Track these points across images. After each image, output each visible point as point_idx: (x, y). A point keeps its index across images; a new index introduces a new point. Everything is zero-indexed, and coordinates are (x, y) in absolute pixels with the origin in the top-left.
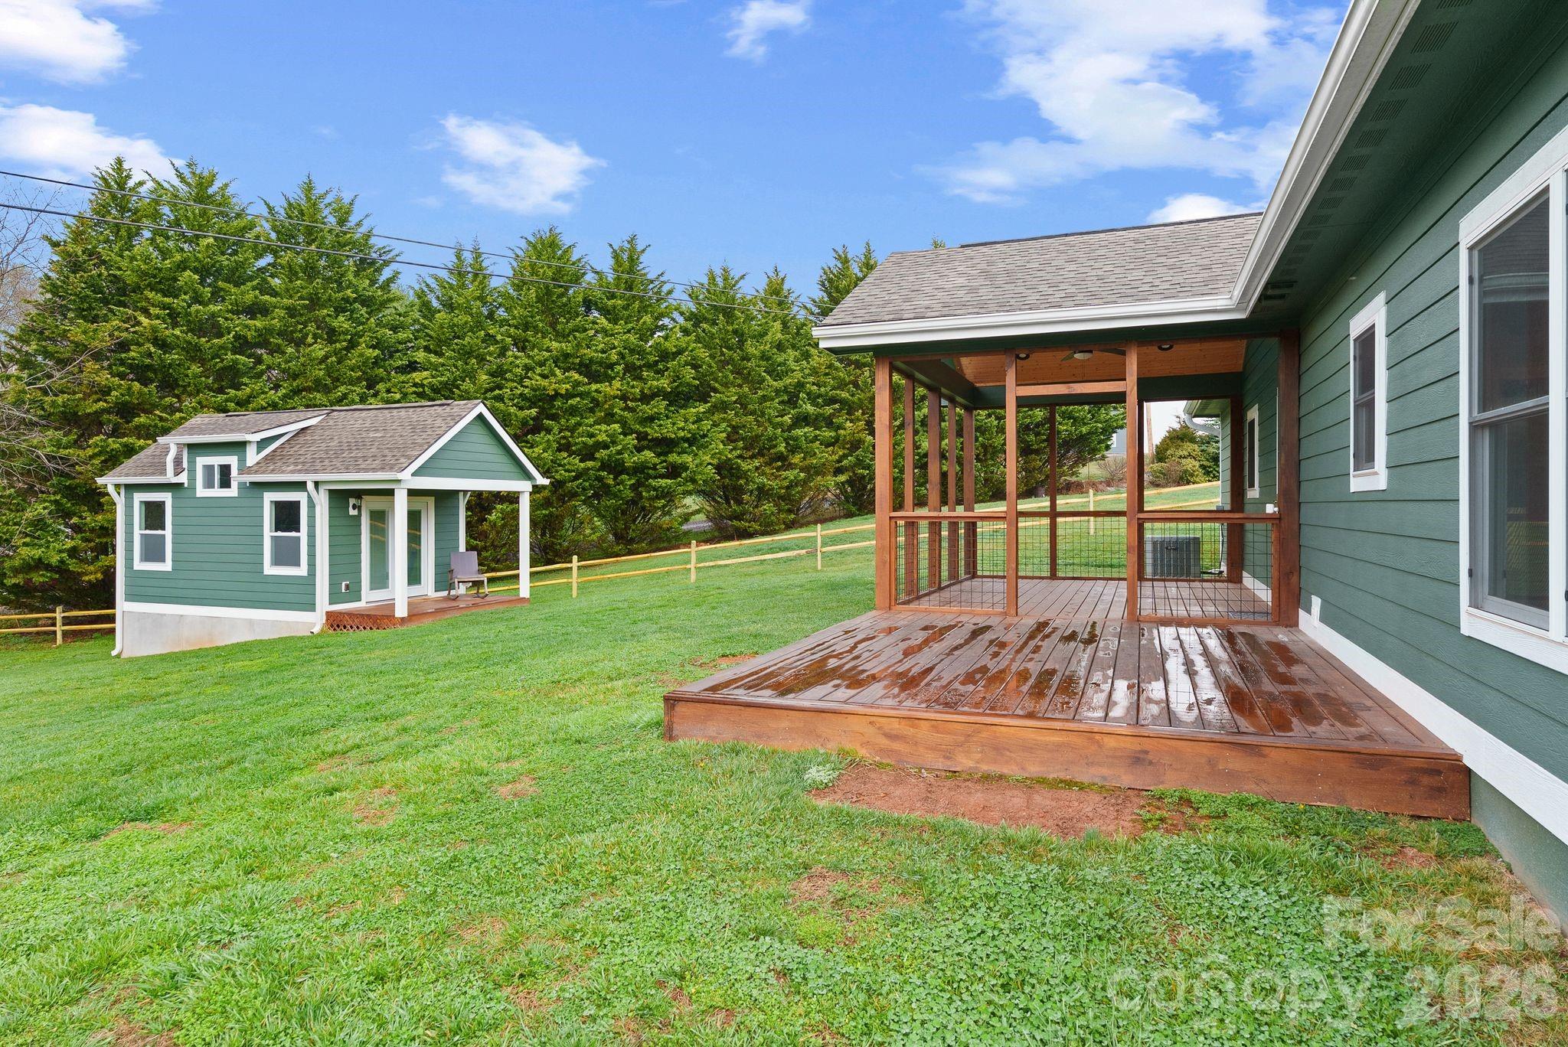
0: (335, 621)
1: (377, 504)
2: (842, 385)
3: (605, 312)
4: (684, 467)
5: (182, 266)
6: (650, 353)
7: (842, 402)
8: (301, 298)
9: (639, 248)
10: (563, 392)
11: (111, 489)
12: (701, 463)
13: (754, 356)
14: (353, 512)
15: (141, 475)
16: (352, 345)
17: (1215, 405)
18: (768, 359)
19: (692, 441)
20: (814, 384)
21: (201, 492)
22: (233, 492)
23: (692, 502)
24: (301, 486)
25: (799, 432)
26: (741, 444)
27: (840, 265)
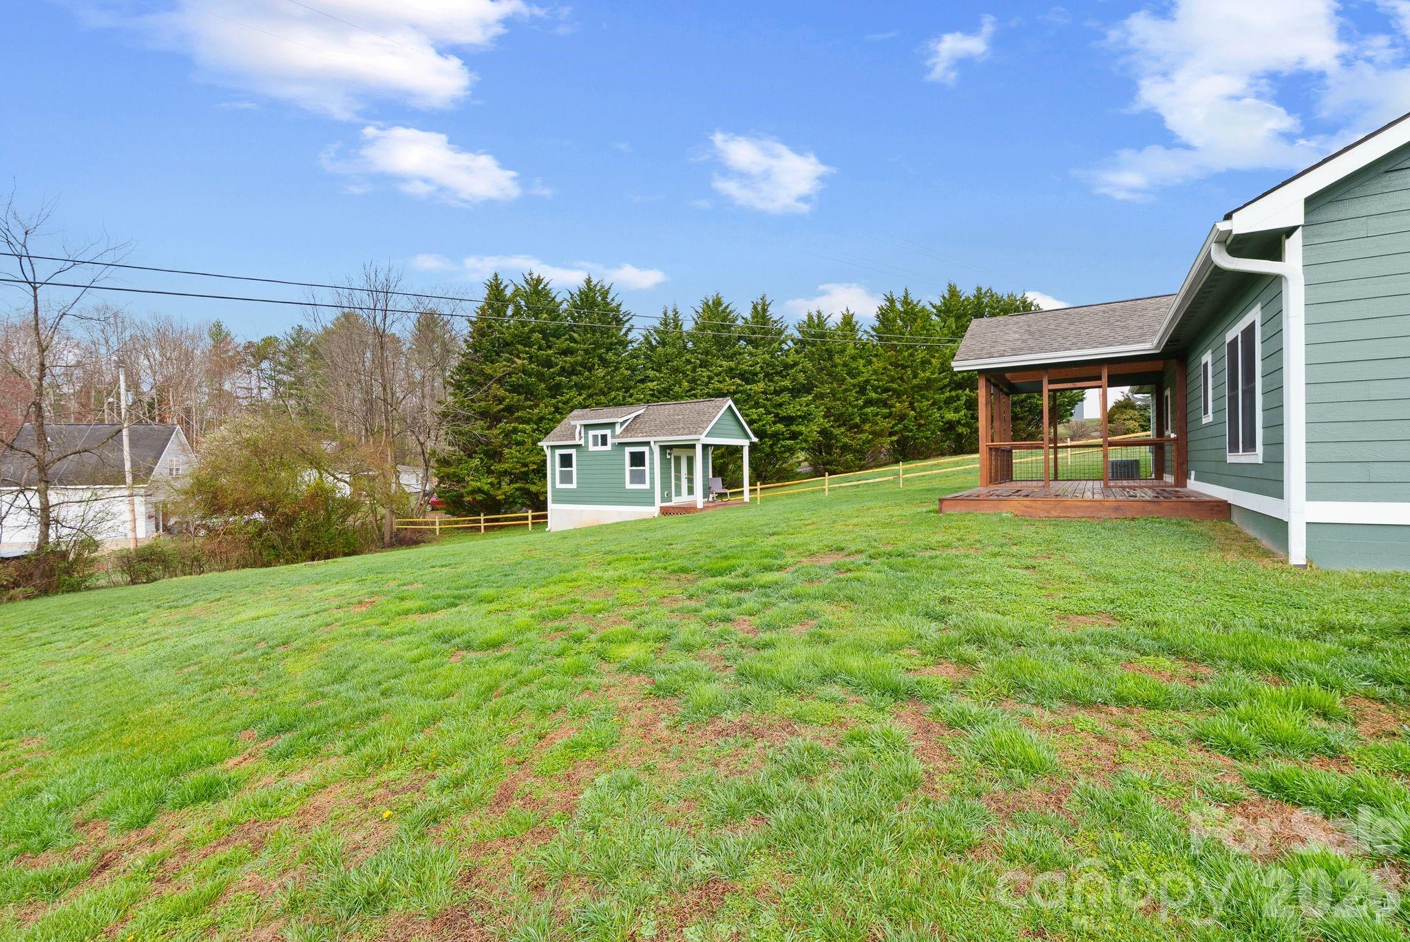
0: (665, 512)
1: (689, 452)
2: (893, 380)
3: (749, 342)
4: (801, 433)
5: (532, 331)
6: (778, 366)
7: (894, 390)
8: (590, 344)
9: (767, 303)
10: (732, 391)
11: (545, 448)
12: (811, 431)
13: (839, 364)
14: (668, 457)
15: (561, 440)
16: (617, 369)
17: (1147, 388)
18: (847, 366)
19: (803, 417)
20: (875, 380)
21: (591, 448)
22: (608, 447)
23: (802, 455)
24: (648, 443)
25: (868, 410)
26: (832, 418)
27: (888, 304)
